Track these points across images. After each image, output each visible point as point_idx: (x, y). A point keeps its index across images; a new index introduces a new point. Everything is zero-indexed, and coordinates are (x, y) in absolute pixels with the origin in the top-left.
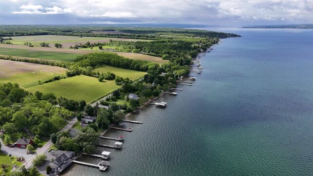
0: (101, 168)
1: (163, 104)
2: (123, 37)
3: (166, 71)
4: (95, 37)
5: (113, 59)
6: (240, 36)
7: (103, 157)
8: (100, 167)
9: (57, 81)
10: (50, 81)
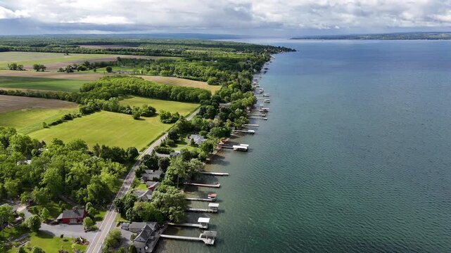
0: (207, 241)
1: (244, 146)
2: (133, 53)
3: (225, 100)
4: (89, 53)
5: (142, 87)
6: (294, 50)
7: (200, 226)
8: (204, 240)
9: (70, 122)
10: (60, 122)
